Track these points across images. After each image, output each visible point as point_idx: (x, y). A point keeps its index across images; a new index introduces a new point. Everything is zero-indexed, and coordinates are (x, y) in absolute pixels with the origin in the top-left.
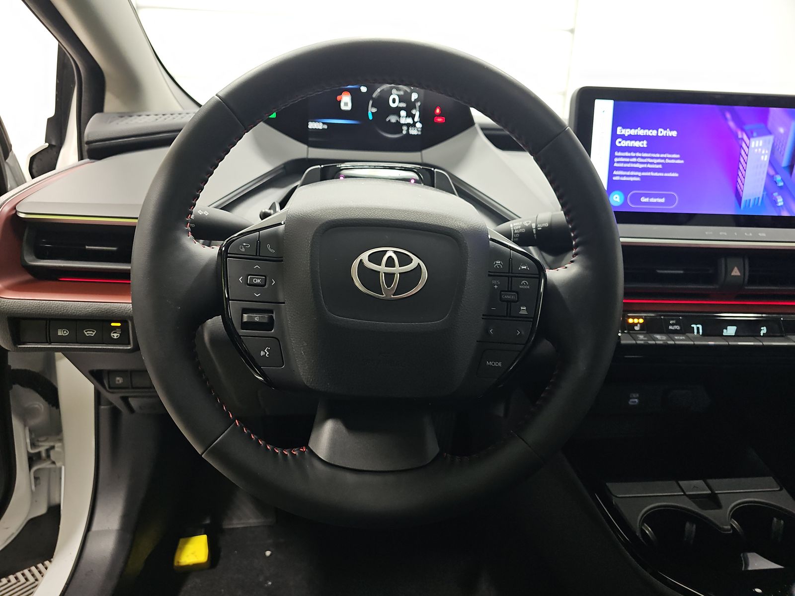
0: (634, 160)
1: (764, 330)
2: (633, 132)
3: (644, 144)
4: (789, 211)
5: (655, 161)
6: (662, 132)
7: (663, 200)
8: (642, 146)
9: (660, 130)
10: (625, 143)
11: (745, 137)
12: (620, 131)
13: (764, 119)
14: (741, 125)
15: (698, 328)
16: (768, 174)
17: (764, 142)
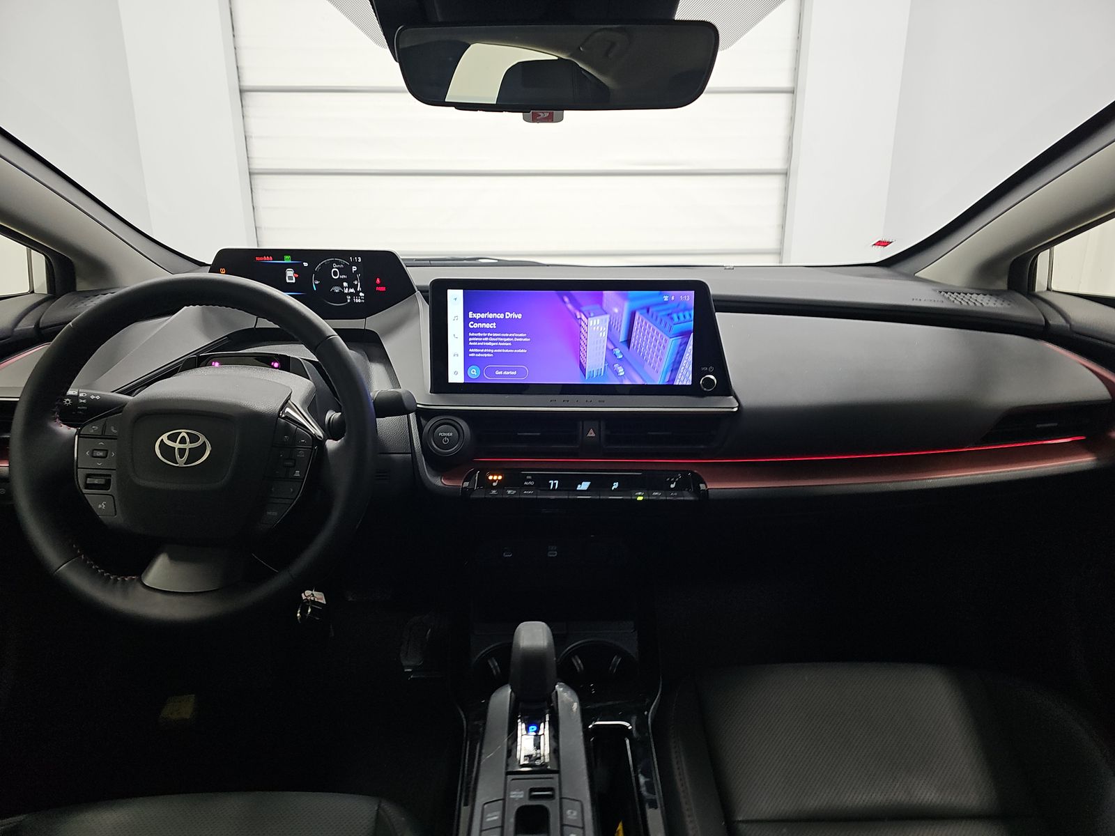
0: (486, 339)
1: (616, 485)
2: (483, 316)
3: (494, 325)
4: (630, 380)
5: (505, 340)
6: (509, 315)
7: (515, 373)
8: (492, 327)
9: (507, 313)
10: (476, 326)
11: (583, 317)
12: (471, 315)
13: (599, 301)
14: (578, 307)
15: (554, 484)
16: (607, 348)
17: (601, 321)
